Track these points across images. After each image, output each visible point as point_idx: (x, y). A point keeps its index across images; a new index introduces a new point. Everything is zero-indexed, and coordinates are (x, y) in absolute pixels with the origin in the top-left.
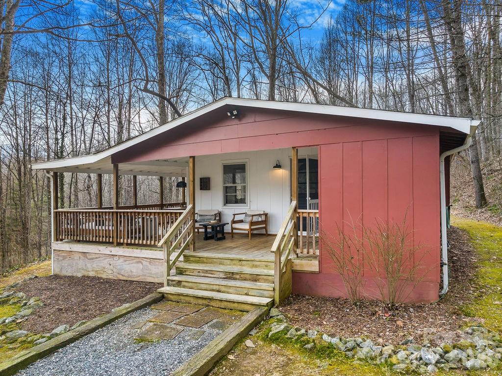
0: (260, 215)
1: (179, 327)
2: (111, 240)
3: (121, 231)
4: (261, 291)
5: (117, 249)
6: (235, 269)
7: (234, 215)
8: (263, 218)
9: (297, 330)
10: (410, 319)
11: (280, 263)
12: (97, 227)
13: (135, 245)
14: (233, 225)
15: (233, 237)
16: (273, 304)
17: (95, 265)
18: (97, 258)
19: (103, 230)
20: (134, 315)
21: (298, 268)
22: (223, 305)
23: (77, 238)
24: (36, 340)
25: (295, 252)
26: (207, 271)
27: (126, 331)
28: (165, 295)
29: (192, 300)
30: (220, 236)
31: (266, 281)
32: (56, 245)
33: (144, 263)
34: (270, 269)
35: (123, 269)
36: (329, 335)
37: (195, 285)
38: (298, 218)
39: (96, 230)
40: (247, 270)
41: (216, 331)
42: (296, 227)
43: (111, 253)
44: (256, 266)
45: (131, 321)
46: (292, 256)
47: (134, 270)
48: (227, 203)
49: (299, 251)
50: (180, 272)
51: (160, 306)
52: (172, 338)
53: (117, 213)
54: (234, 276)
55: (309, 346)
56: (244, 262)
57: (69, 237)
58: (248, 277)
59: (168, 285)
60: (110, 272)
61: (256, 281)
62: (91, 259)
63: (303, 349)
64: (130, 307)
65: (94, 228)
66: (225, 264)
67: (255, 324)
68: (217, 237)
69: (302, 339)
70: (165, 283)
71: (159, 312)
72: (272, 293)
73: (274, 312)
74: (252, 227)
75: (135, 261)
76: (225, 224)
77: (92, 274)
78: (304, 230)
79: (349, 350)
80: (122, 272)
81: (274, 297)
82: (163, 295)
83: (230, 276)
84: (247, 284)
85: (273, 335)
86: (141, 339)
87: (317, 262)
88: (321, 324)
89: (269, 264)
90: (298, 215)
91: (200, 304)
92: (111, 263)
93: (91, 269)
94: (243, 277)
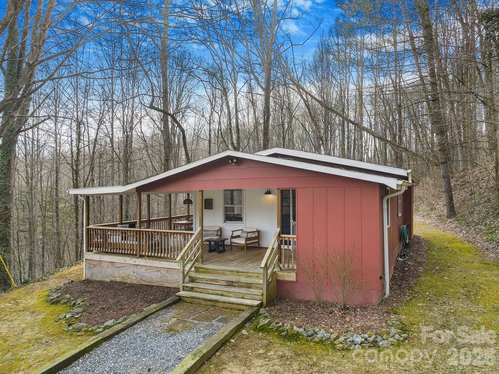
0: (254, 232)
1: (195, 321)
2: (135, 253)
3: (143, 245)
4: (253, 296)
5: (140, 260)
6: (234, 278)
7: (233, 231)
8: (256, 234)
9: (277, 323)
10: (355, 317)
11: (267, 274)
12: (123, 242)
13: (154, 257)
14: (232, 240)
15: (231, 250)
16: (261, 305)
17: (121, 273)
18: (122, 267)
19: (128, 244)
20: (161, 313)
21: (281, 279)
22: (226, 305)
23: (105, 250)
24: (95, 330)
25: (279, 266)
26: (213, 280)
27: (158, 324)
28: (182, 298)
29: (202, 302)
30: (221, 248)
31: (257, 288)
32: (87, 256)
33: (163, 272)
34: (260, 279)
35: (144, 276)
36: (298, 327)
37: (204, 290)
39: (122, 244)
40: (243, 279)
41: (221, 324)
43: (135, 263)
44: (250, 277)
45: (160, 317)
46: (277, 270)
47: (154, 277)
48: (226, 220)
49: (281, 266)
50: (192, 280)
51: (178, 305)
52: (191, 328)
53: (140, 231)
54: (234, 284)
55: (284, 334)
56: (240, 274)
57: (99, 249)
58: (244, 285)
59: (184, 290)
60: (134, 278)
61: (249, 288)
62: (117, 268)
63: (280, 336)
64: (157, 307)
65: (120, 242)
66: (226, 274)
67: (248, 320)
68: (219, 250)
69: (280, 329)
70: (181, 289)
71: (179, 311)
72: (261, 297)
73: (262, 311)
74: (247, 242)
75: (154, 270)
76: (225, 240)
77: (118, 279)
79: (309, 336)
80: (144, 279)
81: (262, 300)
82: (180, 298)
83: (231, 284)
84: (243, 291)
85: (260, 327)
86: (170, 329)
87: (294, 274)
88: (294, 320)
89: (259, 275)
90: (281, 239)
91: (209, 304)
92: (135, 271)
93: (117, 275)
94: (240, 285)
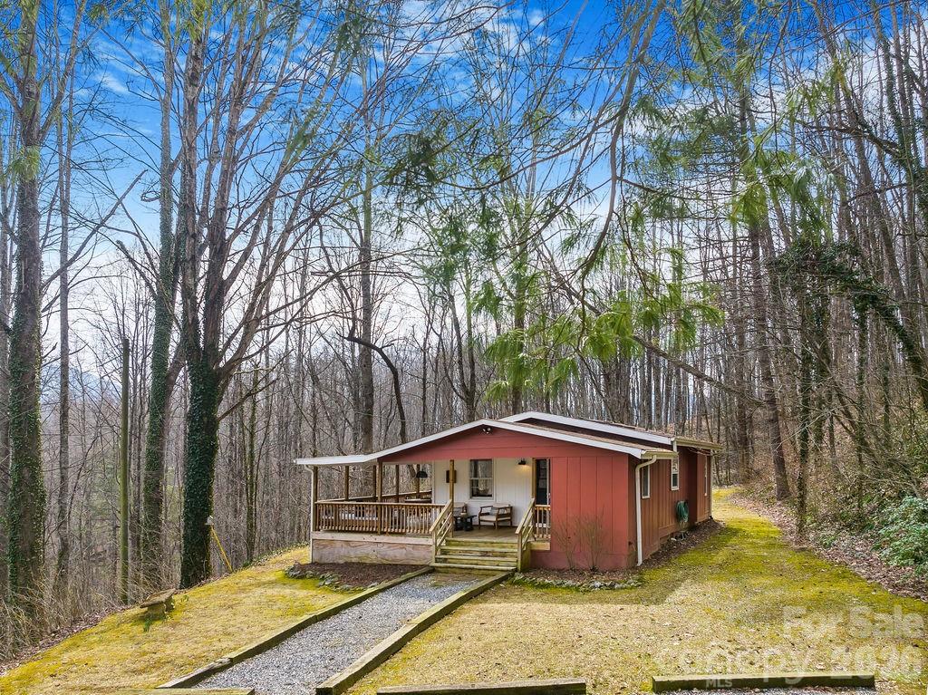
0: (505, 508)
2: (375, 530)
3: (384, 521)
4: (508, 563)
5: (382, 537)
6: (489, 549)
7: (481, 508)
8: (509, 511)
9: (531, 579)
11: (522, 544)
14: (480, 517)
15: (481, 529)
16: (516, 570)
17: (358, 552)
18: (360, 545)
19: (366, 521)
21: (535, 548)
22: (481, 572)
23: (338, 528)
25: (533, 536)
26: (466, 551)
27: (420, 583)
28: (436, 568)
29: (457, 571)
30: (468, 527)
31: (512, 556)
32: (315, 535)
33: (407, 548)
34: (514, 548)
35: (387, 555)
37: (458, 560)
38: (536, 511)
39: (360, 521)
40: (497, 549)
42: (534, 517)
43: (375, 541)
44: (504, 547)
45: (420, 580)
46: (531, 540)
47: (398, 555)
48: (472, 496)
49: (536, 536)
50: (444, 552)
51: (434, 574)
53: (381, 505)
54: (488, 554)
56: (495, 545)
57: (330, 527)
58: (498, 554)
59: (436, 562)
60: (374, 557)
61: (504, 556)
62: (353, 547)
63: (533, 586)
66: (480, 545)
67: (504, 578)
68: (466, 528)
69: (533, 582)
70: (434, 561)
71: (436, 577)
72: (516, 564)
73: (517, 574)
74: (498, 520)
75: (398, 547)
76: (473, 517)
78: (540, 522)
80: (386, 557)
81: (517, 566)
82: (434, 569)
83: (485, 554)
84: (498, 559)
85: (515, 582)
87: (549, 544)
89: (514, 544)
90: (535, 509)
91: (464, 573)
92: (376, 549)
93: (354, 555)
94: (494, 554)
